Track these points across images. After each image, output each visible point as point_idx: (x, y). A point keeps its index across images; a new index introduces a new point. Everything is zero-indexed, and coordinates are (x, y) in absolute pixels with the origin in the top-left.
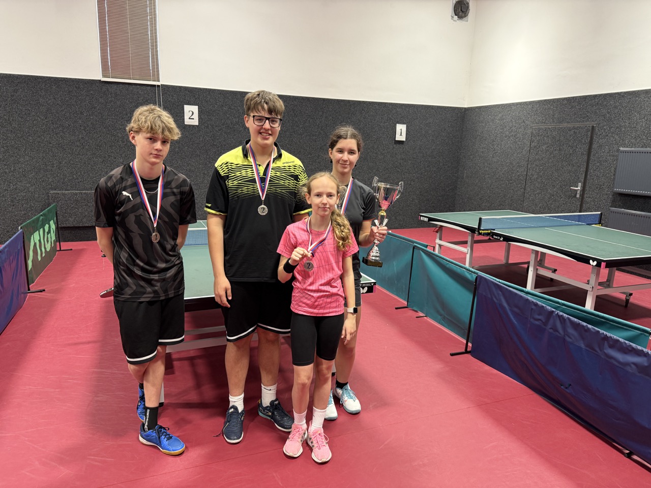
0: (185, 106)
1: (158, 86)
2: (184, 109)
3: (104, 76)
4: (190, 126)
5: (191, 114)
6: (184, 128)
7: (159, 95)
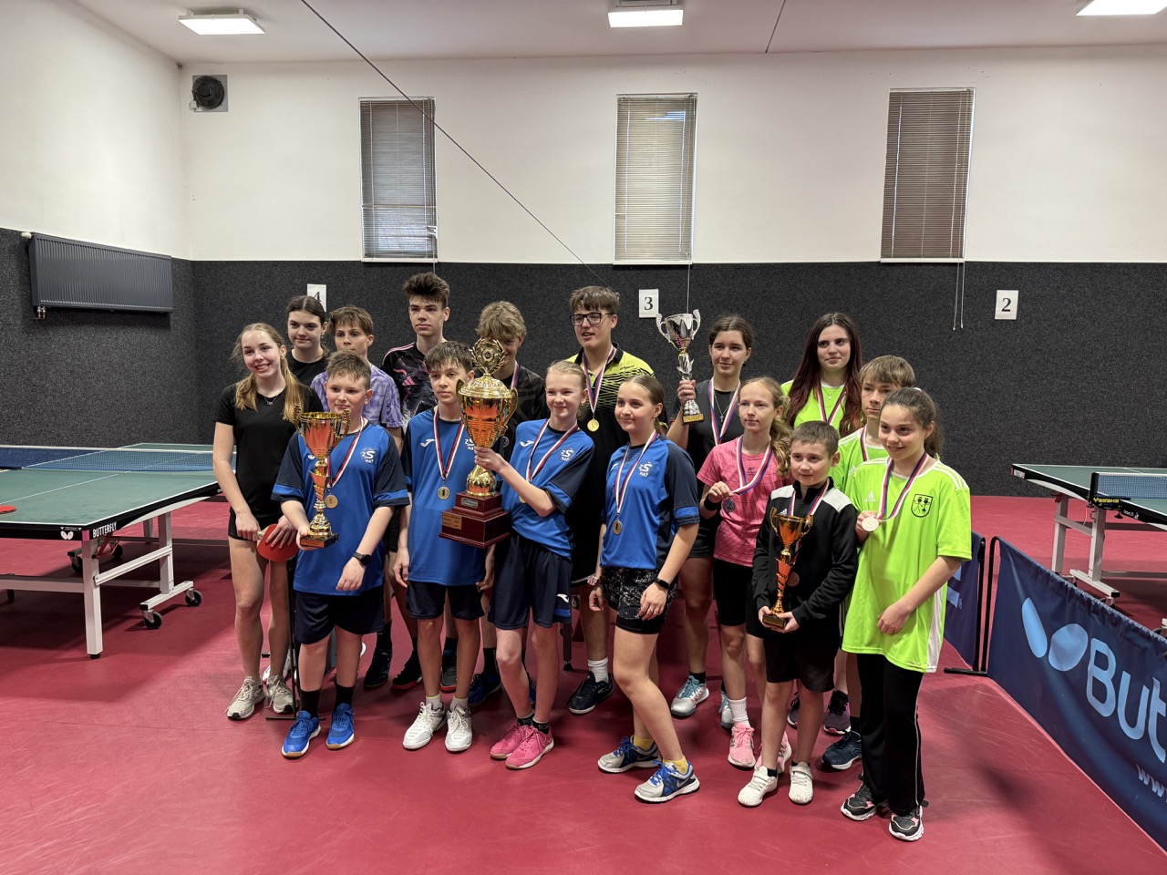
0: (998, 291)
1: (961, 264)
2: (996, 296)
3: (884, 256)
4: (1002, 321)
5: (1007, 303)
6: (993, 325)
7: (961, 277)
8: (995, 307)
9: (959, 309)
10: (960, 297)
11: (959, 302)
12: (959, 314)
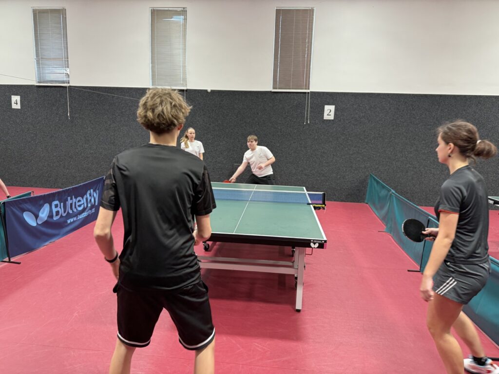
0: (325, 106)
1: (308, 93)
2: (324, 108)
3: (274, 88)
4: (327, 120)
5: (329, 112)
6: (323, 122)
7: (308, 99)
8: (324, 113)
9: (307, 114)
10: (308, 108)
11: (307, 111)
12: (307, 117)
